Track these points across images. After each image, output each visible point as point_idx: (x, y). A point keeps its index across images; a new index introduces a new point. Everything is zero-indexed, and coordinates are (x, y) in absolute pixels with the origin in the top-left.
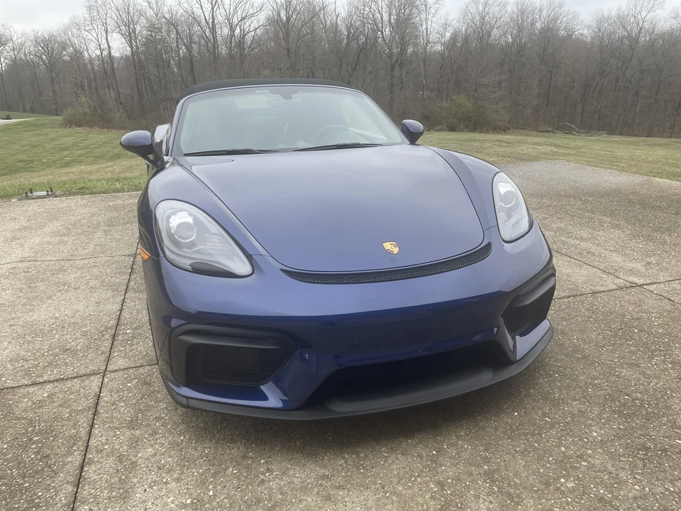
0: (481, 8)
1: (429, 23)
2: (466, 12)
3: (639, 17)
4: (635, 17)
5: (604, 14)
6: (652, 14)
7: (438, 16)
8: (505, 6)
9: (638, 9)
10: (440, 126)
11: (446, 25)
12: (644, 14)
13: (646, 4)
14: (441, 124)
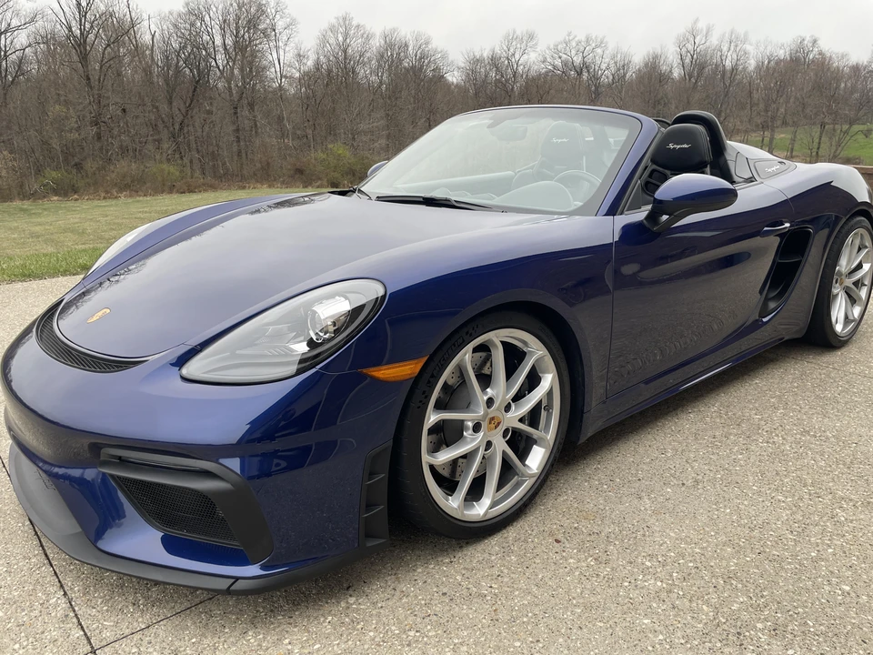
0: (341, 39)
1: (281, 52)
2: (324, 40)
3: (513, 60)
4: (508, 59)
5: (476, 54)
6: (525, 57)
7: (292, 45)
8: (368, 38)
9: (512, 50)
10: (319, 182)
11: (300, 57)
12: (517, 56)
13: (519, 46)
14: (320, 179)
